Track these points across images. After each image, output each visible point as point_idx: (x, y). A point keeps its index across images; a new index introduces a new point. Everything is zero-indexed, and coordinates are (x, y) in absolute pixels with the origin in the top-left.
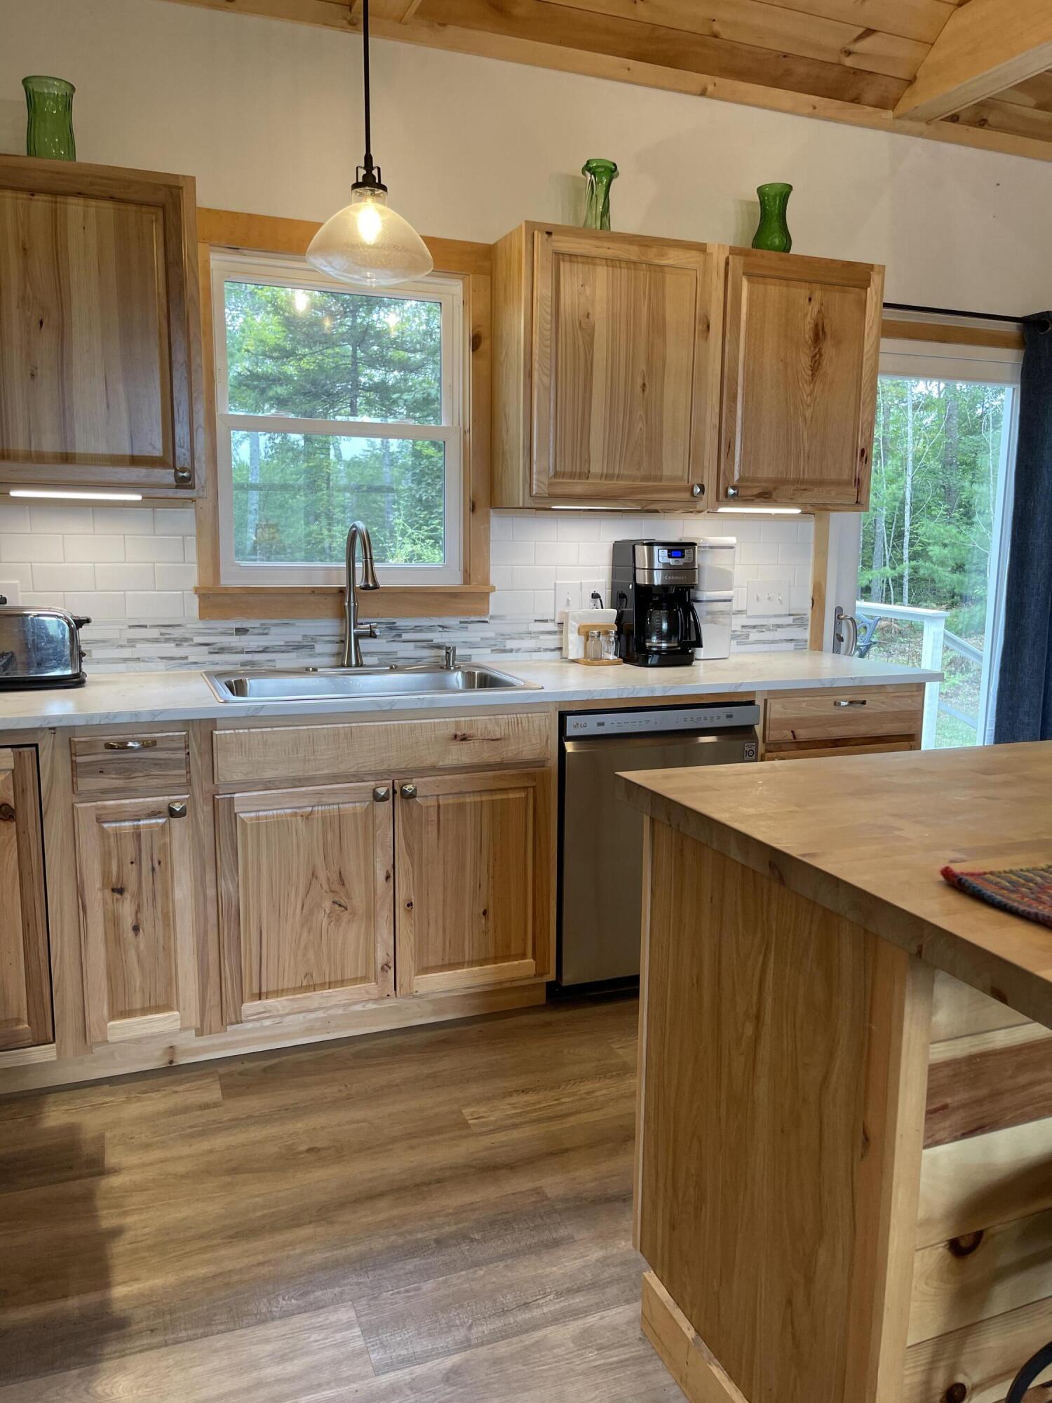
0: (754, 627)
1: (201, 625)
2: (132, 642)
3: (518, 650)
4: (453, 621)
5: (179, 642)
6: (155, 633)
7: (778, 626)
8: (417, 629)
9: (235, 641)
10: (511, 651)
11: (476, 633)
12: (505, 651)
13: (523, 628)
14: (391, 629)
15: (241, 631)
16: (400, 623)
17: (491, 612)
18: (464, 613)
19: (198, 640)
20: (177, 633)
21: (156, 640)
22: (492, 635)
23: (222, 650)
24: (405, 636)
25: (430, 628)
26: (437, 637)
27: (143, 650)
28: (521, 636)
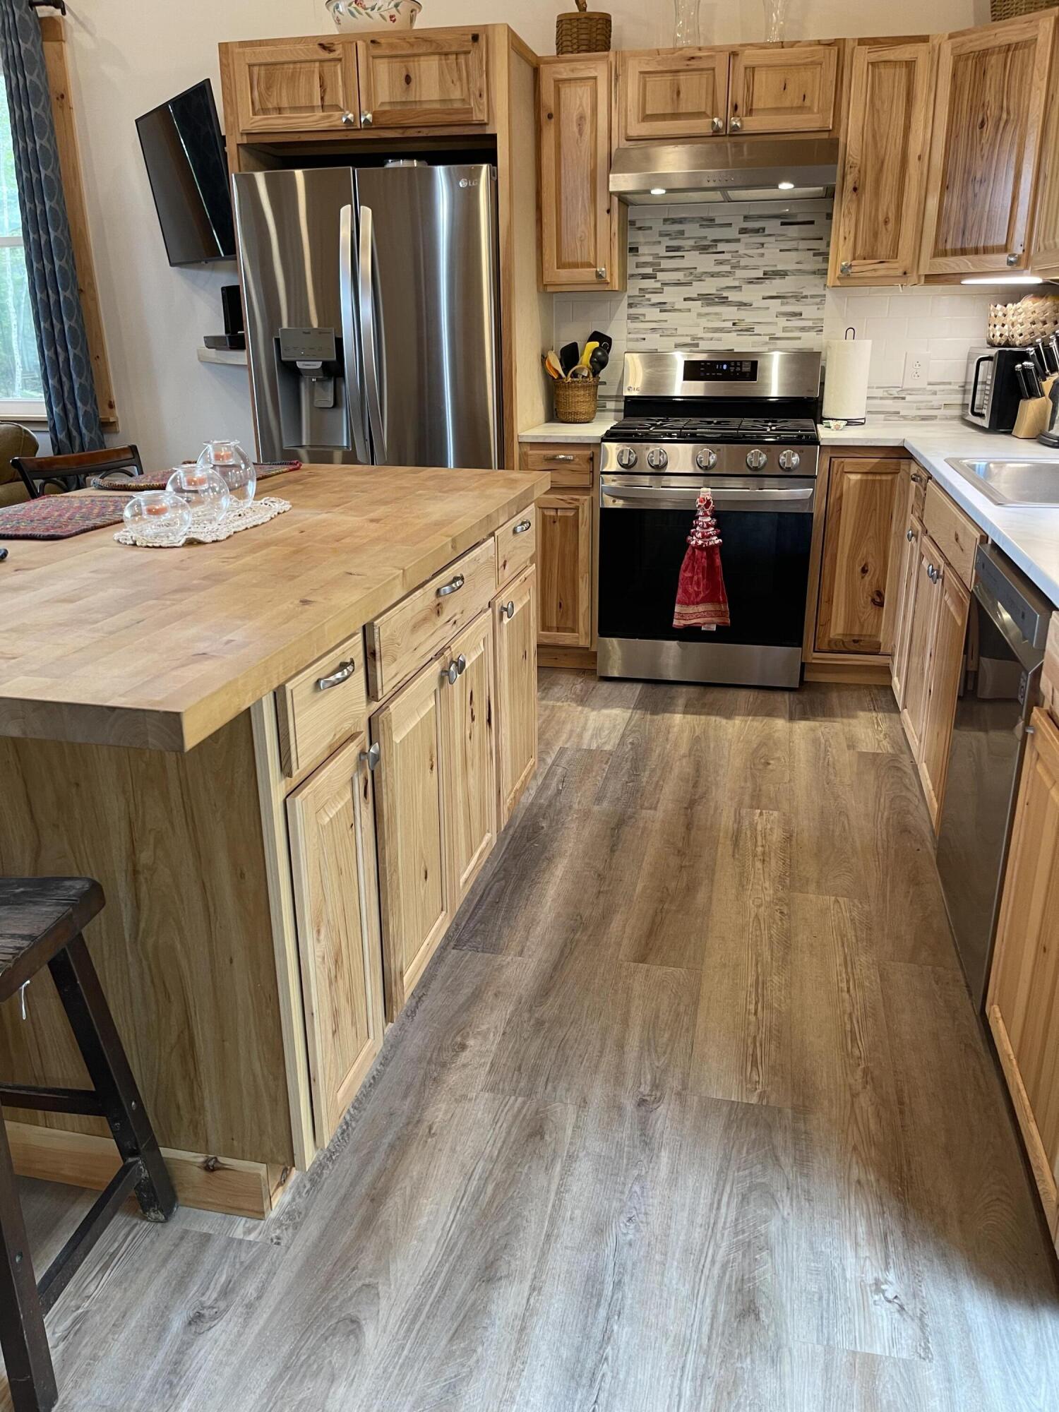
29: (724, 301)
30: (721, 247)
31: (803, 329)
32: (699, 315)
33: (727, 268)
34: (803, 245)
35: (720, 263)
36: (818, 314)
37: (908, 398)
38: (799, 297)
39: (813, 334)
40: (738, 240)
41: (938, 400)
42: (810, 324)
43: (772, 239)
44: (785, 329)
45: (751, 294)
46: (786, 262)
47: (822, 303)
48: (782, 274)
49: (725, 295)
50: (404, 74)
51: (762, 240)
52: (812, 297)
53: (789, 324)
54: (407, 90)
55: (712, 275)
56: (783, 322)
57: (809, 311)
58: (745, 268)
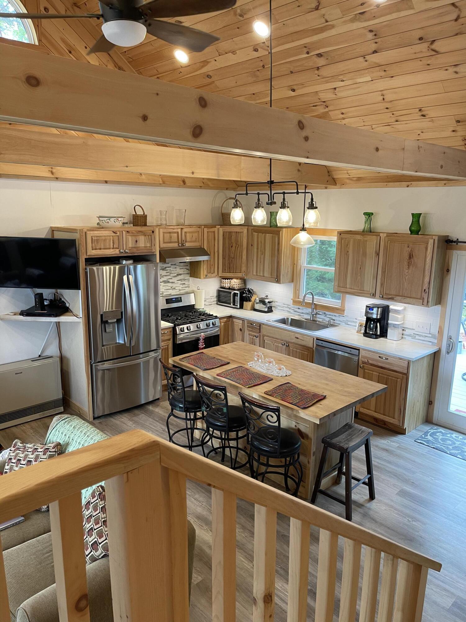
0: (418, 335)
1: (293, 306)
2: (283, 307)
3: (351, 325)
4: (337, 315)
5: (290, 308)
6: (286, 306)
7: (426, 336)
8: (330, 315)
9: (297, 310)
10: (349, 325)
11: (341, 319)
12: (348, 324)
13: (352, 320)
14: (325, 314)
15: (299, 308)
16: (327, 313)
17: (345, 314)
18: (339, 313)
19: (292, 309)
20: (289, 307)
21: (286, 307)
22: (345, 320)
23: (295, 312)
24: (327, 316)
25: (332, 315)
26: (334, 318)
27: (284, 309)
28: (352, 322)
29: (169, 282)
30: (167, 269)
31: (186, 287)
32: (163, 286)
33: (169, 274)
34: (184, 267)
35: (167, 273)
36: (188, 283)
37: (207, 301)
38: (184, 280)
39: (188, 288)
40: (171, 267)
41: (212, 300)
42: (187, 286)
43: (178, 266)
44: (182, 288)
45: (174, 280)
46: (181, 272)
47: (189, 281)
48: (181, 274)
49: (169, 280)
50: (135, 240)
51: (176, 267)
52: (187, 279)
53: (183, 286)
54: (136, 244)
55: (166, 276)
56: (181, 286)
57: (186, 283)
58: (173, 273)
